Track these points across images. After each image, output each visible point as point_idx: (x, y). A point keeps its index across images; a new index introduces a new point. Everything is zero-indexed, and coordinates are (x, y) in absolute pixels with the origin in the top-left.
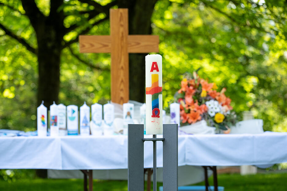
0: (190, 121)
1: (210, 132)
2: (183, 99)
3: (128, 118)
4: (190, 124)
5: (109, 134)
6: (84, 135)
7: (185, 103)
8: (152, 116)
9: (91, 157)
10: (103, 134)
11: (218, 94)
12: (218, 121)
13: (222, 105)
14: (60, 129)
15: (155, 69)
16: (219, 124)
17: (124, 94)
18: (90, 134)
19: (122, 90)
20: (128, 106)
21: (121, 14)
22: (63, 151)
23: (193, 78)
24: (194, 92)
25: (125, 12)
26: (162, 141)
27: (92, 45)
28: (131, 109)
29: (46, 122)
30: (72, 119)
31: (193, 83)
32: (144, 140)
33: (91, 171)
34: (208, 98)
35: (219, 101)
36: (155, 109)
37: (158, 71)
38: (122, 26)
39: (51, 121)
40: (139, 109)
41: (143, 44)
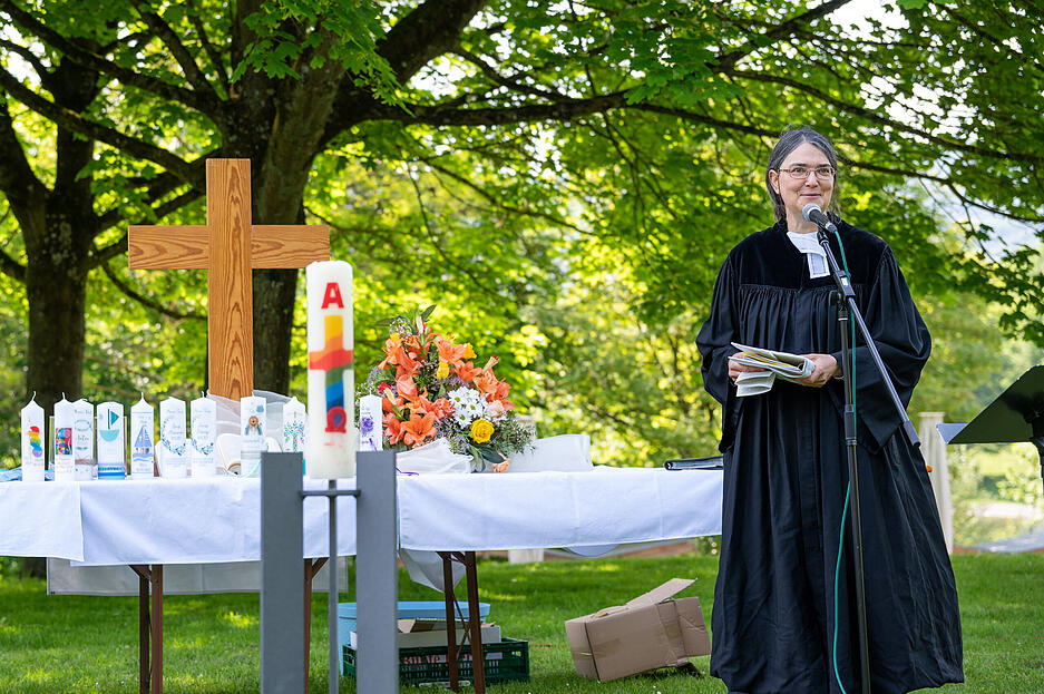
0: (409, 439)
1: (458, 467)
2: (390, 384)
3: (253, 433)
4: (409, 448)
5: (203, 475)
6: (141, 477)
7: (397, 396)
8: (327, 430)
9: (160, 534)
10: (189, 473)
11: (479, 371)
12: (479, 440)
13: (489, 400)
14: (78, 462)
15: (333, 301)
16: (482, 446)
17: (243, 371)
18: (157, 474)
19: (236, 362)
20: (252, 403)
21: (234, 169)
22: (85, 518)
23: (415, 332)
24: (418, 365)
25: (243, 166)
26: (355, 496)
27: (161, 251)
28: (260, 409)
29: (43, 446)
30: (111, 436)
31: (415, 345)
32: (303, 496)
33: (159, 568)
34: (453, 383)
35: (481, 388)
36: (335, 411)
37: (341, 306)
38: (236, 201)
39: (55, 442)
40: (281, 410)
41: (288, 246)
